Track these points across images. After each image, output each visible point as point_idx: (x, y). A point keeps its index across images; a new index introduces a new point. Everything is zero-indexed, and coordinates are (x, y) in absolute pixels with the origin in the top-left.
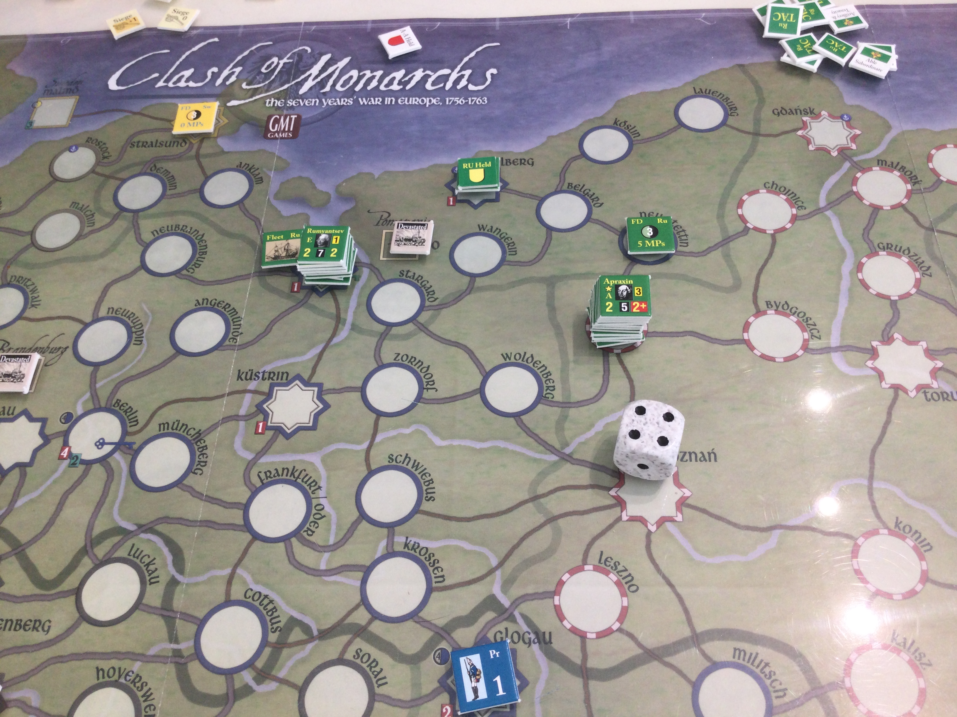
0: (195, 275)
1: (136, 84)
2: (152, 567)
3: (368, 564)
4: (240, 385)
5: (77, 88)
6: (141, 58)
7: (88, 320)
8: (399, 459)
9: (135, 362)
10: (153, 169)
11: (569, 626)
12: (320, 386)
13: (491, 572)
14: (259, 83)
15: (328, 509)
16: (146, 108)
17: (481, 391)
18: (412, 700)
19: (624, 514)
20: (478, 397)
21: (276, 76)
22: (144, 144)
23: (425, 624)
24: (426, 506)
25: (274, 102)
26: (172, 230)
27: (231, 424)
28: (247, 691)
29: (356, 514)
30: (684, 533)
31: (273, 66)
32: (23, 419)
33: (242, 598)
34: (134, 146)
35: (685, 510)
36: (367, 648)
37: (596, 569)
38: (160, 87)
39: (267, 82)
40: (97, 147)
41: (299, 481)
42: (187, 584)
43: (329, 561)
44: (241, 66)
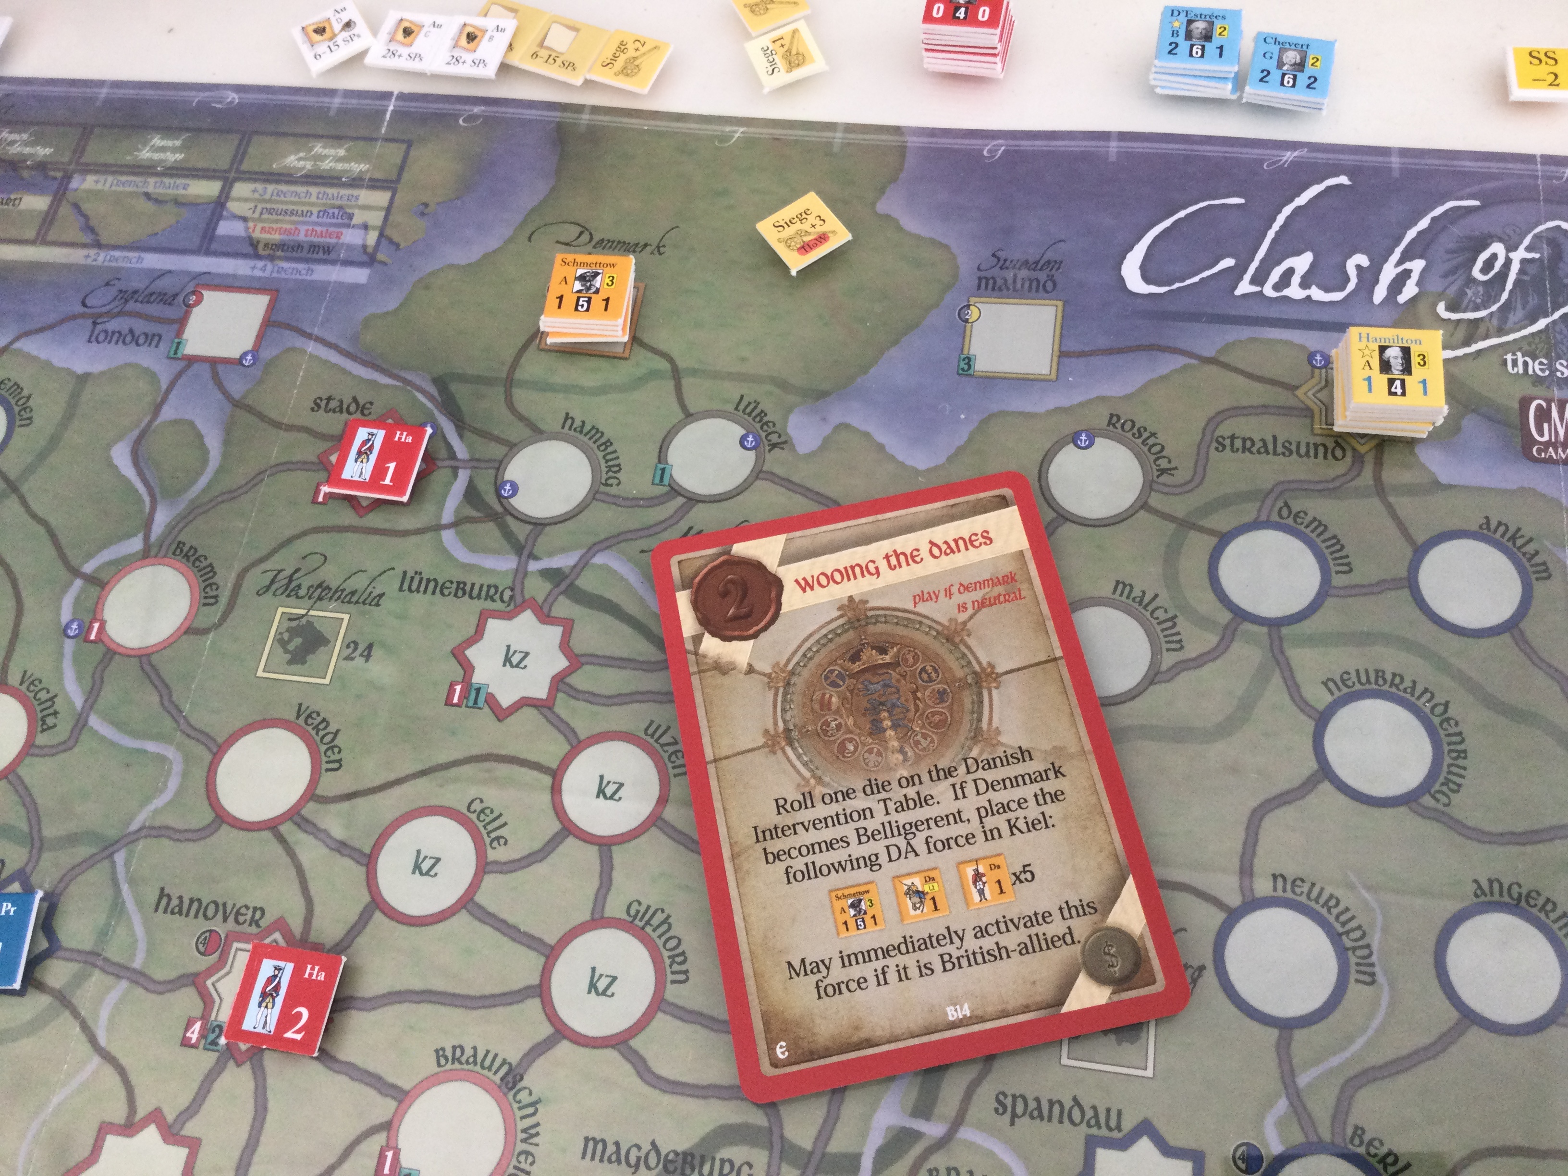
0: (1454, 811)
1: (1188, 282)
5: (1051, 278)
6: (1182, 214)
7: (1234, 900)
9: (1370, 1032)
10: (1285, 512)
14: (1477, 309)
16: (1228, 347)
21: (1511, 291)
22: (1248, 446)
25: (1526, 364)
26: (1368, 681)
31: (1498, 265)
32: (1145, 1145)
34: (1224, 446)
38: (1245, 296)
39: (1494, 308)
40: (1140, 441)
44: (1421, 257)
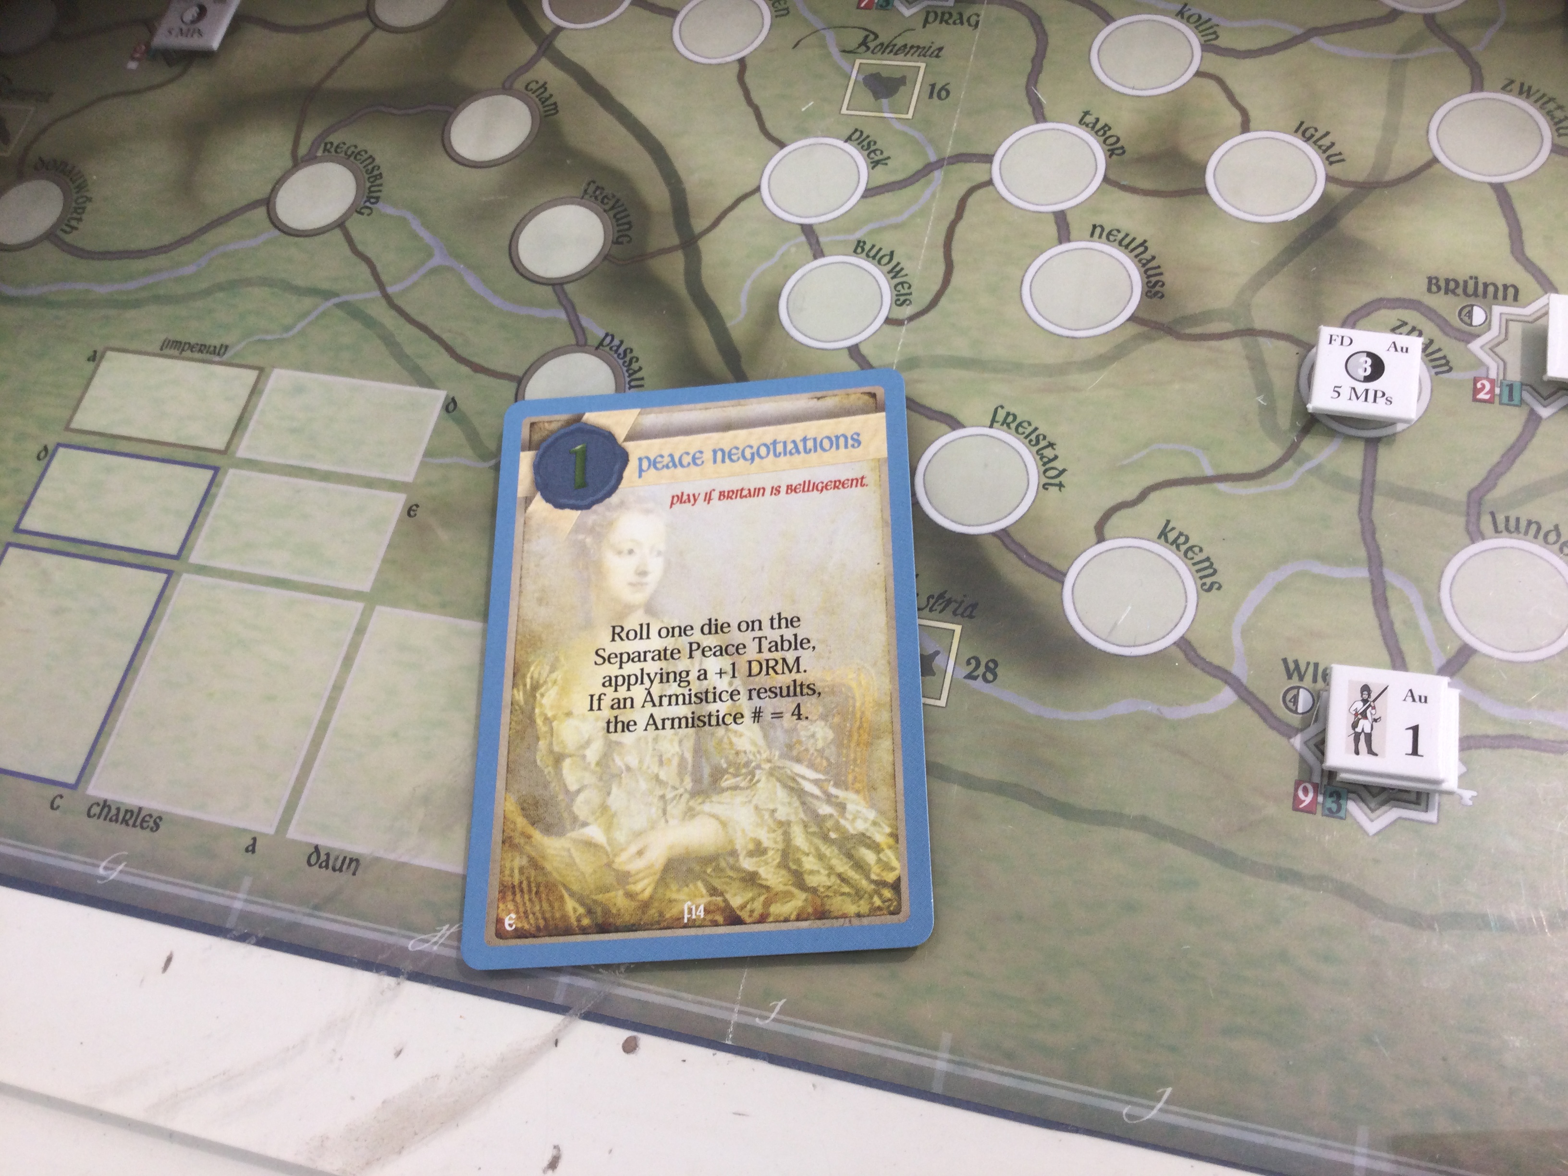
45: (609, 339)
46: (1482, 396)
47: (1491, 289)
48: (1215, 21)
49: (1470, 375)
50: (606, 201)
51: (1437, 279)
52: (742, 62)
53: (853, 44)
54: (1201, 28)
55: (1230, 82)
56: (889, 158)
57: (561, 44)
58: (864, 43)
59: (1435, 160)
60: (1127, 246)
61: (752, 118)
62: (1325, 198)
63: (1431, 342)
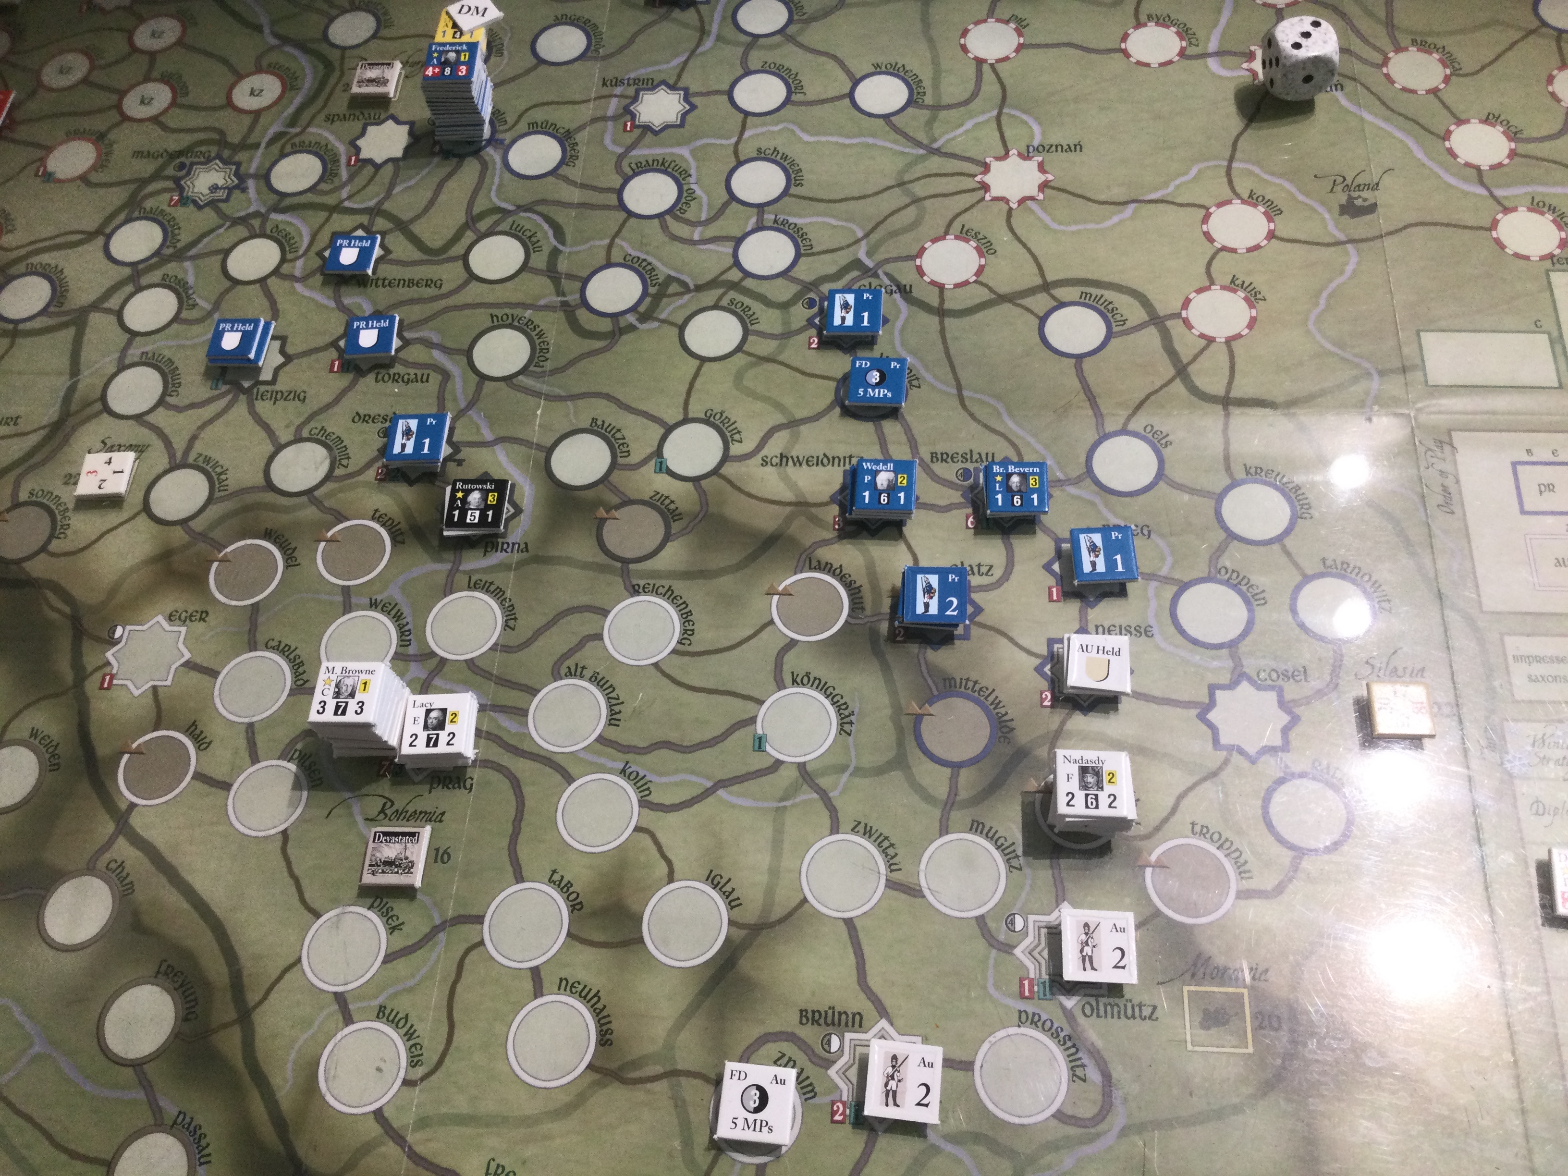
2: (534, 239)
3: (739, 235)
4: (606, 91)
8: (768, 152)
11: (928, 280)
12: (686, 90)
13: (857, 241)
15: (699, 192)
17: (851, 95)
18: (783, 334)
19: (987, 195)
20: (847, 101)
23: (795, 280)
24: (793, 190)
27: (599, 125)
28: (632, 328)
29: (725, 197)
30: (1045, 209)
33: (622, 261)
35: (1047, 191)
36: (740, 298)
37: (957, 238)
41: (670, 170)
42: (570, 253)
43: (702, 233)
45: (181, 1117)
46: (837, 1118)
47: (844, 1017)
48: (648, 778)
49: (827, 1099)
50: (176, 979)
51: (806, 1011)
52: (284, 833)
53: (373, 812)
54: (639, 784)
55: (660, 836)
56: (403, 923)
57: (136, 821)
58: (383, 811)
59: (805, 900)
60: (585, 998)
61: (293, 889)
62: (728, 940)
63: (802, 1070)
